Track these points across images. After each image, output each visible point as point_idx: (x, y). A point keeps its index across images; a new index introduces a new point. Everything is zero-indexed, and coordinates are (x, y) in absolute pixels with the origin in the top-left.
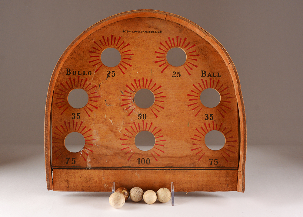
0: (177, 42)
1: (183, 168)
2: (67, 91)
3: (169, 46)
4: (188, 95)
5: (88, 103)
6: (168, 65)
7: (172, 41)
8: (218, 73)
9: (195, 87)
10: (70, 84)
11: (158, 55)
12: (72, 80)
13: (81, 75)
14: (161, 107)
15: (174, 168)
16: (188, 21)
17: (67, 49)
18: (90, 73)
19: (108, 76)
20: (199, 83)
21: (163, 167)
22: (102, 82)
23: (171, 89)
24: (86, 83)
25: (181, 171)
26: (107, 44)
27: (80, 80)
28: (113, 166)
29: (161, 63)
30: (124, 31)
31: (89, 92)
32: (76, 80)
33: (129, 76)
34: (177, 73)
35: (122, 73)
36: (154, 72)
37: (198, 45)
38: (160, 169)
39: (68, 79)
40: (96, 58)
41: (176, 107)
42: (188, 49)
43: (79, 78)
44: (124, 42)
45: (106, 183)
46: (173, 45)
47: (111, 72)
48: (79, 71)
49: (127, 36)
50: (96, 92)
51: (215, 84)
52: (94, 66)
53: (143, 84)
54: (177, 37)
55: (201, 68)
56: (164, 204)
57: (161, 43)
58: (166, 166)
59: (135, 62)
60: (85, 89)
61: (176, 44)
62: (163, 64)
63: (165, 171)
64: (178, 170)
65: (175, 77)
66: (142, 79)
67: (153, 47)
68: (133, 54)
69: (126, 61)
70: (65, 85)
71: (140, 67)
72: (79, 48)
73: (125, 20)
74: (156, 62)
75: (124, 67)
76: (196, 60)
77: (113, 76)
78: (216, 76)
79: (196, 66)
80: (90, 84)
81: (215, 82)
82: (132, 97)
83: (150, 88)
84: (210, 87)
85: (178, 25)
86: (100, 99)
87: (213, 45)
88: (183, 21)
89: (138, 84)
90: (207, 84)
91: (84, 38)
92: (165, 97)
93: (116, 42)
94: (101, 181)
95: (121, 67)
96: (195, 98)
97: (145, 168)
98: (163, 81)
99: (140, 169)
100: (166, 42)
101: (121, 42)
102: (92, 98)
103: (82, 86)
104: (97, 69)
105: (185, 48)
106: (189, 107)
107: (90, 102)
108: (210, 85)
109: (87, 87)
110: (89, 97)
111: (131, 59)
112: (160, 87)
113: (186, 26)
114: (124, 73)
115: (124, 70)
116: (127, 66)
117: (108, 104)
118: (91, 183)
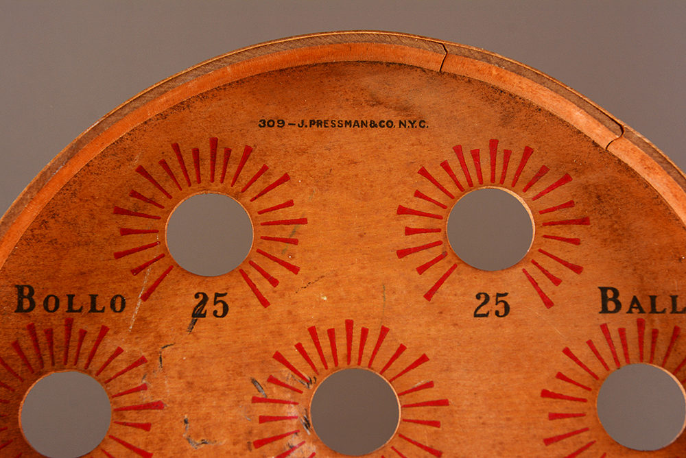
0: (493, 164)
2: (15, 383)
3: (457, 183)
4: (545, 394)
5: (111, 437)
6: (455, 266)
7: (469, 161)
8: (674, 298)
9: (575, 359)
10: (30, 354)
11: (413, 222)
12: (40, 333)
13: (80, 311)
14: (427, 449)
16: (538, 78)
17: (17, 205)
18: (119, 303)
19: (198, 314)
20: (590, 343)
22: (170, 340)
23: (468, 371)
24: (100, 347)
26: (193, 177)
27: (75, 335)
29: (425, 257)
30: (264, 124)
31: (117, 387)
32: (60, 334)
33: (290, 313)
34: (492, 300)
35: (256, 301)
36: (396, 296)
37: (582, 179)
39: (21, 331)
40: (147, 239)
41: (494, 446)
42: (541, 194)
43: (69, 324)
44: (265, 168)
46: (475, 180)
47: (211, 297)
48: (71, 297)
49: (278, 143)
50: (144, 387)
51: (662, 347)
52: (136, 271)
53: (349, 349)
54: (494, 144)
55: (596, 275)
57: (423, 172)
59: (313, 252)
60: (98, 374)
61: (487, 176)
62: (433, 262)
65: (486, 315)
66: (344, 326)
67: (390, 187)
68: (303, 221)
69: (276, 249)
70: (10, 357)
71: (336, 275)
72: (74, 194)
73: (270, 73)
74: (402, 253)
75: (266, 275)
76: (576, 242)
77: (220, 313)
78: (664, 312)
79: (577, 269)
80: (119, 351)
81: (660, 337)
82: (302, 406)
83: (379, 363)
84: (641, 359)
85: (493, 94)
86: (162, 419)
87: (646, 177)
88: (515, 79)
89: (327, 350)
90: (625, 346)
91: (91, 153)
92: (444, 403)
93: (232, 170)
95: (254, 275)
96: (576, 407)
98: (433, 332)
100: (445, 165)
101: (252, 168)
102: (126, 413)
103: (83, 362)
104: (151, 283)
105: (525, 190)
106: (550, 446)
107: (119, 431)
108: (638, 350)
109: (107, 363)
110: (116, 410)
111: (295, 242)
112: (424, 359)
113: (528, 96)
114: (265, 303)
115: (264, 287)
116: (278, 272)
117: (197, 436)
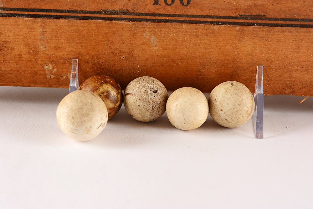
1: (297, 20)
15: (270, 19)
21: (234, 15)
25: (290, 32)
28: (75, 8)
38: (224, 23)
45: (51, 60)
56: (232, 130)
58: (242, 13)
63: (238, 28)
64: (282, 25)
94: (35, 53)
97: (176, 18)
99: (160, 21)
118: (4, 60)
